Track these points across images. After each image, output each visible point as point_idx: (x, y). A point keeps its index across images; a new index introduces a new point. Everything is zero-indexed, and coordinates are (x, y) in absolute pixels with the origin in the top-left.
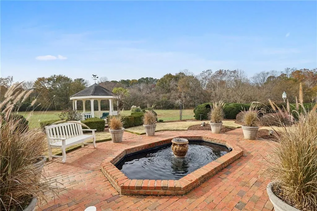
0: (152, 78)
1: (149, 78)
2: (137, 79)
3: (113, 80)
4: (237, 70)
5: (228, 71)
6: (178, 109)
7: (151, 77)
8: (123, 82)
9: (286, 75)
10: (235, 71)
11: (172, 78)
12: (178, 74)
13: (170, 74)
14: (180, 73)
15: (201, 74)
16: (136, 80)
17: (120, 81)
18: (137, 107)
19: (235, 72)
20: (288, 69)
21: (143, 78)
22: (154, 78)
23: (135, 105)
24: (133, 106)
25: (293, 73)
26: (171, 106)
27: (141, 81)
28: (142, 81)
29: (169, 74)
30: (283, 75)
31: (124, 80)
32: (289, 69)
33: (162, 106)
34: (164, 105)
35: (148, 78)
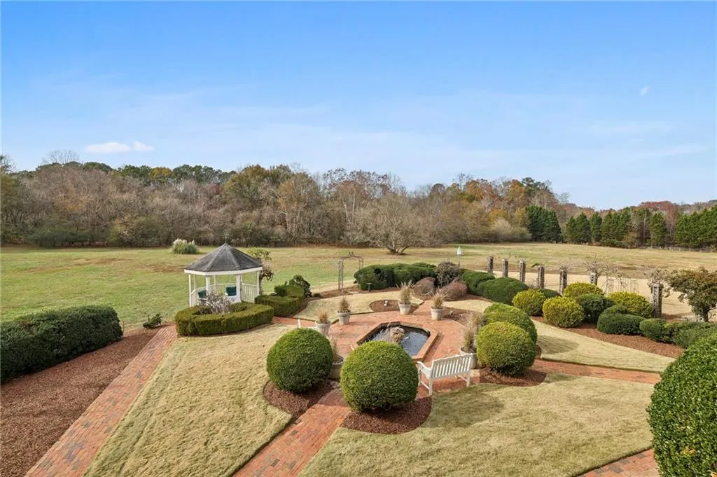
0: (211, 169)
1: (203, 167)
2: (172, 168)
3: (94, 161)
4: (388, 174)
5: (373, 173)
6: (278, 247)
7: (209, 166)
8: (131, 171)
9: (458, 185)
10: (386, 175)
11: (265, 177)
12: (276, 168)
13: (258, 167)
14: (281, 167)
15: (325, 176)
16: (169, 170)
17: (123, 168)
18: (188, 242)
19: (385, 177)
20: (462, 175)
21: (186, 167)
22: (215, 169)
23: (182, 238)
24: (177, 241)
25: (468, 184)
26: (264, 240)
27: (181, 173)
28: (186, 173)
29: (255, 165)
30: (455, 186)
31: (133, 168)
32: (464, 175)
33: (244, 240)
34: (248, 238)
35: (200, 167)
